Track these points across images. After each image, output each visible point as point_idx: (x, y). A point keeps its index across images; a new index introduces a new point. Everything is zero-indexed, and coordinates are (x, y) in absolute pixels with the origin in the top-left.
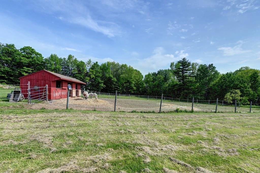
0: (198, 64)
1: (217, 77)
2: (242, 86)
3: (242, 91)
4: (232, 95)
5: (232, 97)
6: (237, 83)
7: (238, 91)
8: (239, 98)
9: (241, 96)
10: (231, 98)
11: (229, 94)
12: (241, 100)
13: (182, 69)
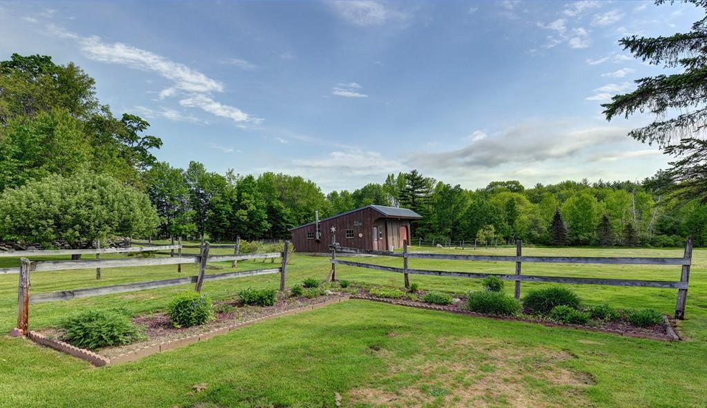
0: (435, 181)
1: (466, 206)
2: (497, 218)
3: (496, 227)
4: (486, 232)
5: (485, 234)
6: (490, 214)
7: (491, 226)
8: (494, 236)
9: (495, 233)
10: (484, 237)
11: (481, 231)
12: (495, 238)
13: (412, 190)
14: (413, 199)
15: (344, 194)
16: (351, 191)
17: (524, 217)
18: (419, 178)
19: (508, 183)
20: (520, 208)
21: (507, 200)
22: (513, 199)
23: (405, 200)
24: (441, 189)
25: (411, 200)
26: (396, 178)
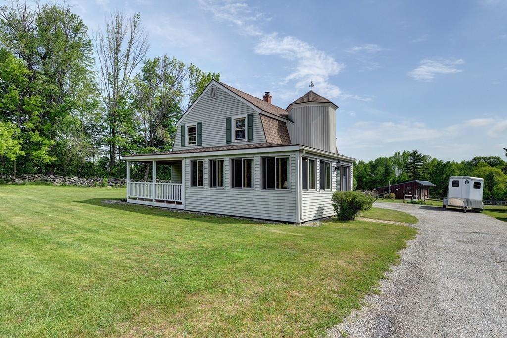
0: (431, 157)
13: (414, 163)
14: (414, 169)
15: (361, 163)
16: (367, 162)
17: (502, 185)
18: (420, 155)
19: (490, 158)
20: (497, 178)
21: (487, 173)
22: (492, 172)
23: (408, 170)
24: (436, 163)
25: (412, 170)
26: (401, 154)
